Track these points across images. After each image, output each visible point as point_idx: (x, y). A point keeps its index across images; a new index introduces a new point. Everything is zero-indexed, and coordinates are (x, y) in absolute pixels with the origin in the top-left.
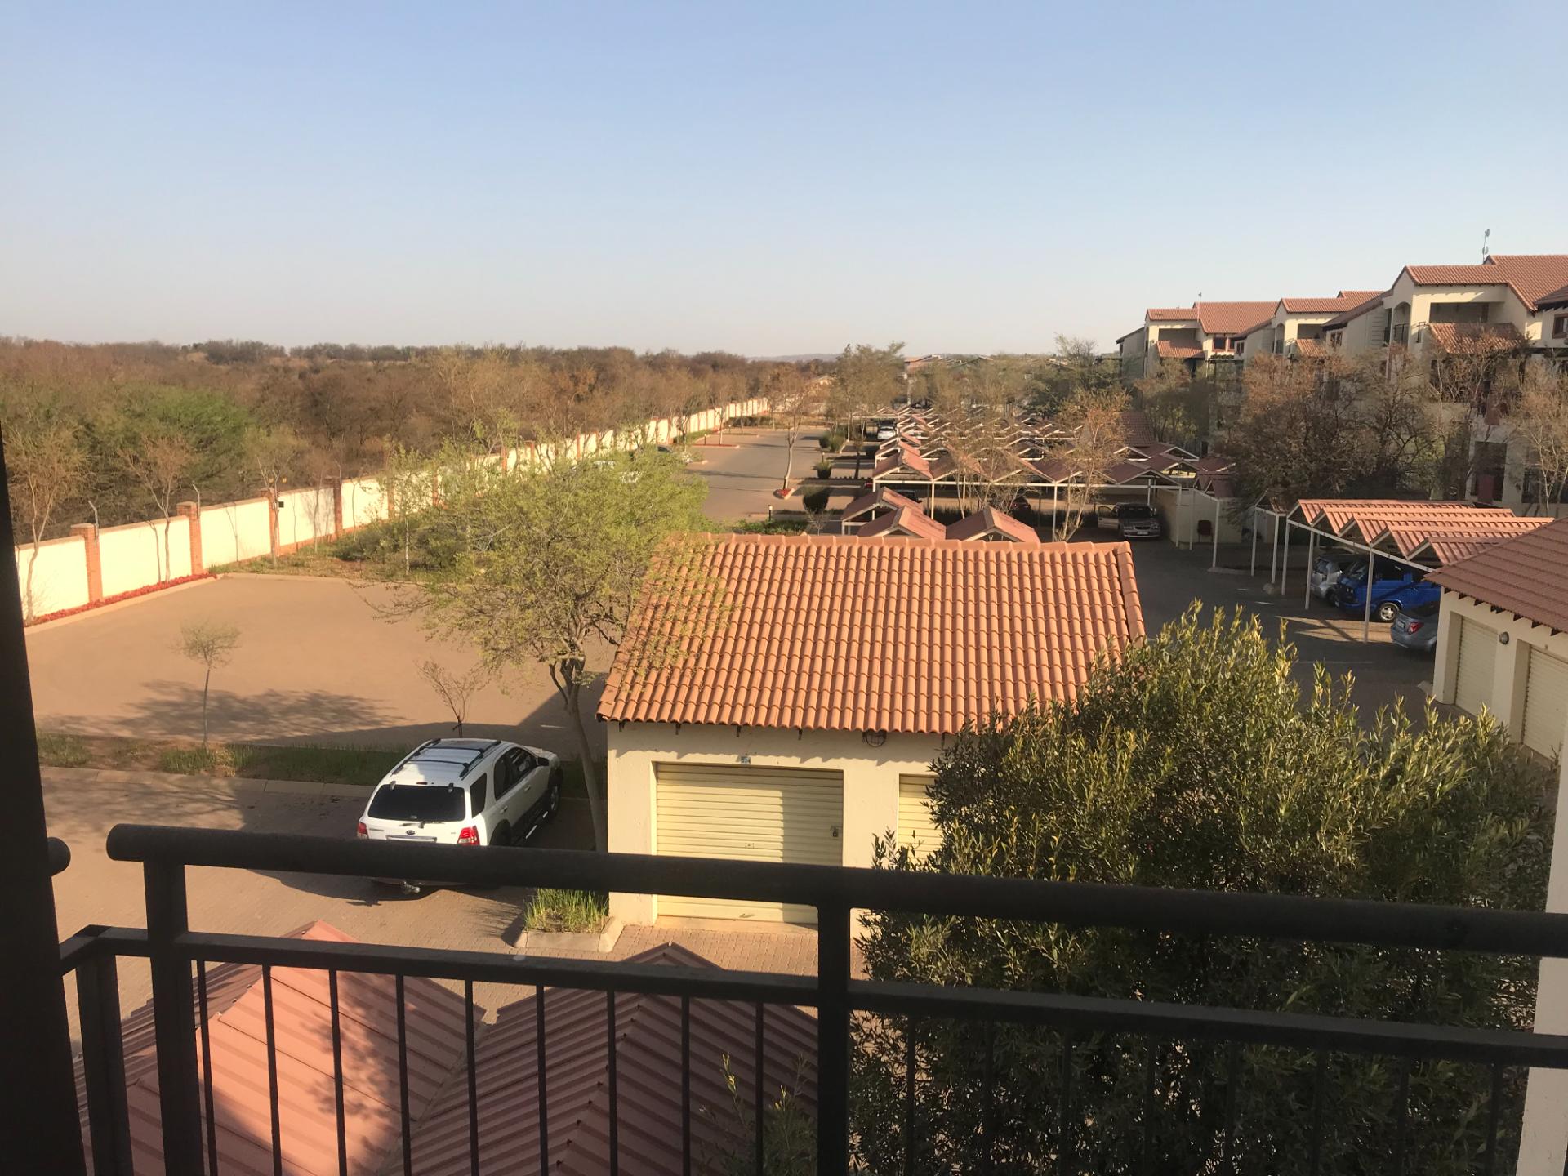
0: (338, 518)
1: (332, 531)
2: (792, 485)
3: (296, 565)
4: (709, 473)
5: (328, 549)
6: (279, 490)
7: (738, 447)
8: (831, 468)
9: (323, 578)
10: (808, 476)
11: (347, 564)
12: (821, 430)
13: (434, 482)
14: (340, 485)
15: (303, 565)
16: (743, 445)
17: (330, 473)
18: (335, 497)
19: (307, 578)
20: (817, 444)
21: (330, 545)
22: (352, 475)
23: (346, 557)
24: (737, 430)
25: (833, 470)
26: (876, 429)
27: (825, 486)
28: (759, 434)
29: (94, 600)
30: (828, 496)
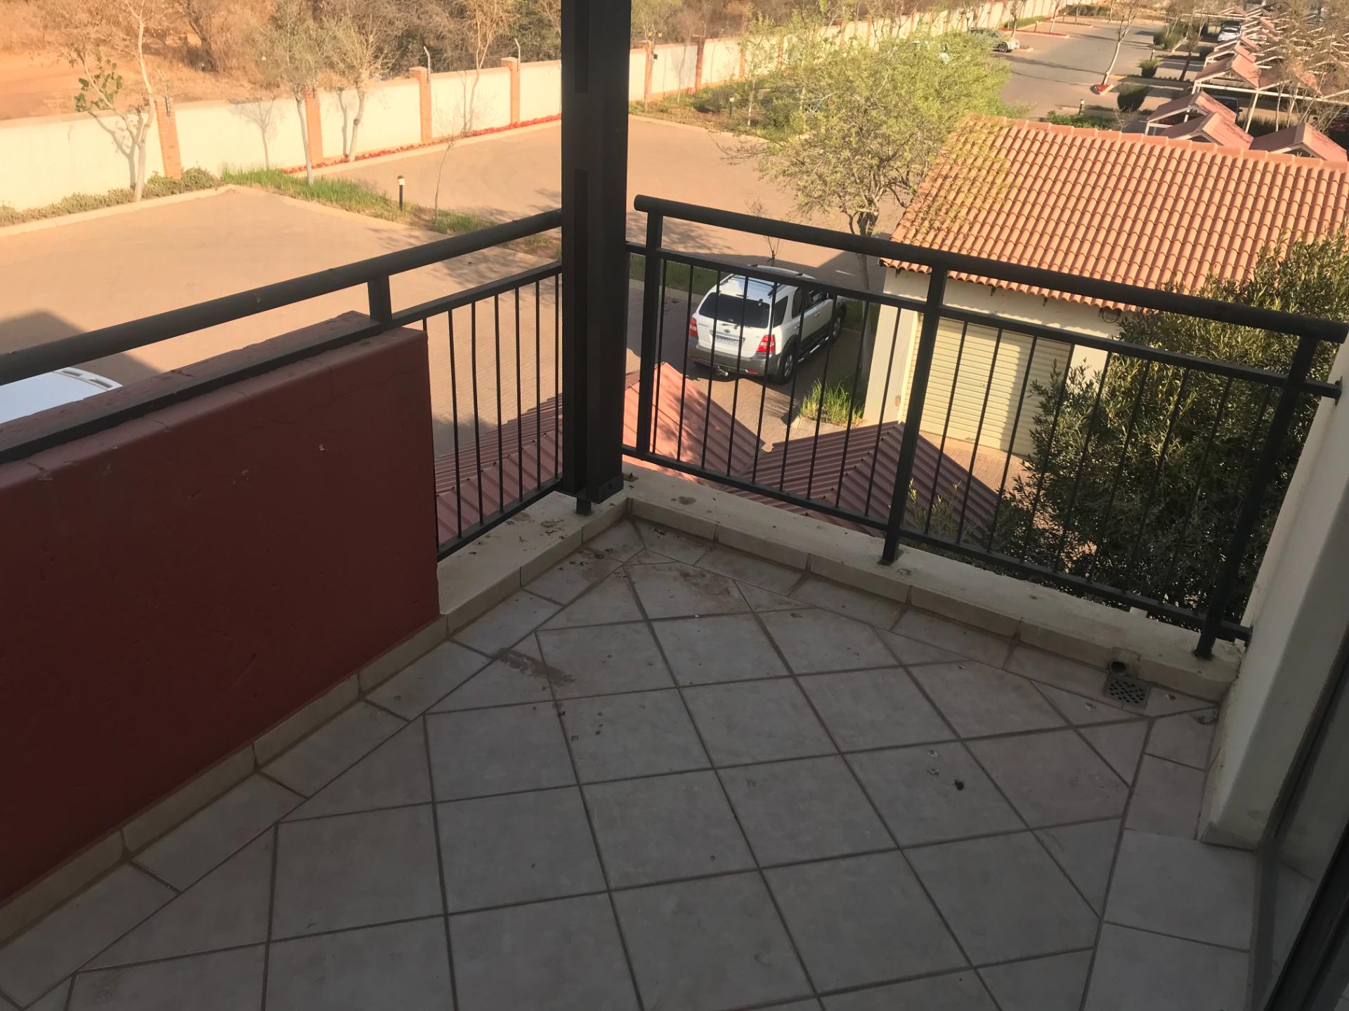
0: (698, 75)
1: (692, 85)
2: (1112, 80)
3: (662, 111)
4: (1032, 62)
5: (687, 99)
6: (655, 43)
7: (1067, 37)
8: (1157, 67)
9: (682, 125)
10: (1132, 73)
11: (701, 115)
12: (1159, 25)
13: (781, 49)
14: (703, 43)
15: (667, 112)
16: (1074, 35)
17: (696, 31)
18: (698, 54)
19: (669, 123)
20: (1150, 40)
21: (690, 96)
22: (714, 35)
23: (702, 109)
24: (1072, 19)
25: (1159, 69)
26: (1219, 29)
27: (1145, 85)
28: (1092, 25)
29: (514, 122)
30: (1146, 95)
